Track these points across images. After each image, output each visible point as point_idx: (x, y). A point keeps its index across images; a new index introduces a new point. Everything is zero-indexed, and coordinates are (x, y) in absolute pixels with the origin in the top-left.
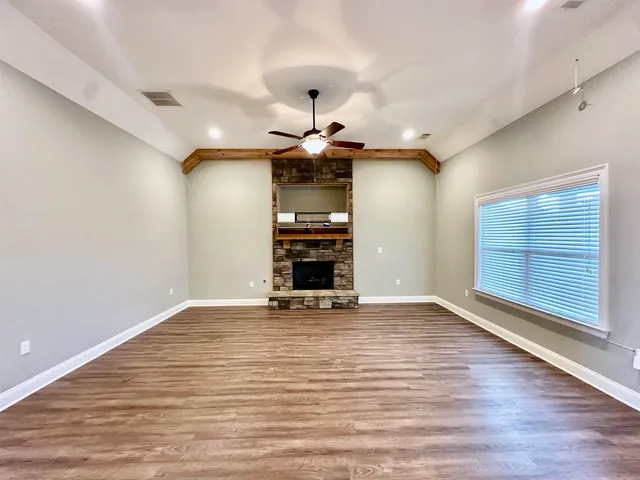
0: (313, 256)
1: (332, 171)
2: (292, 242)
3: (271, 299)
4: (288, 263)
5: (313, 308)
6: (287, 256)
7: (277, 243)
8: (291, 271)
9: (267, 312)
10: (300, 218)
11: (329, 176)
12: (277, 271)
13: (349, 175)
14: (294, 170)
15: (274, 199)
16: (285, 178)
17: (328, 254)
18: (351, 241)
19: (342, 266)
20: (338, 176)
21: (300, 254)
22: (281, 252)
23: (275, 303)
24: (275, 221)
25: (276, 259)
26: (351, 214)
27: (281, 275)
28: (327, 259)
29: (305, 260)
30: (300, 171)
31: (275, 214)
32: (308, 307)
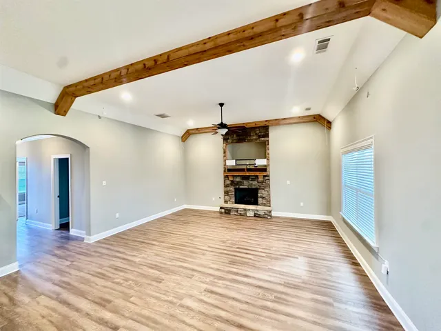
0: (246, 185)
1: (256, 134)
2: (233, 176)
3: (221, 208)
4: (232, 189)
5: (244, 215)
6: (231, 184)
7: (226, 177)
8: (234, 193)
9: (219, 214)
10: (238, 162)
11: (254, 138)
12: (226, 193)
13: (267, 135)
14: (235, 136)
15: (225, 152)
16: (230, 141)
17: (255, 184)
18: (268, 176)
19: (263, 192)
20: (260, 137)
21: (238, 183)
22: (228, 182)
23: (223, 211)
24: (225, 165)
25: (226, 186)
26: (268, 160)
27: (228, 195)
28: (254, 187)
29: (241, 187)
30: (237, 136)
31: (225, 161)
32: (241, 215)
